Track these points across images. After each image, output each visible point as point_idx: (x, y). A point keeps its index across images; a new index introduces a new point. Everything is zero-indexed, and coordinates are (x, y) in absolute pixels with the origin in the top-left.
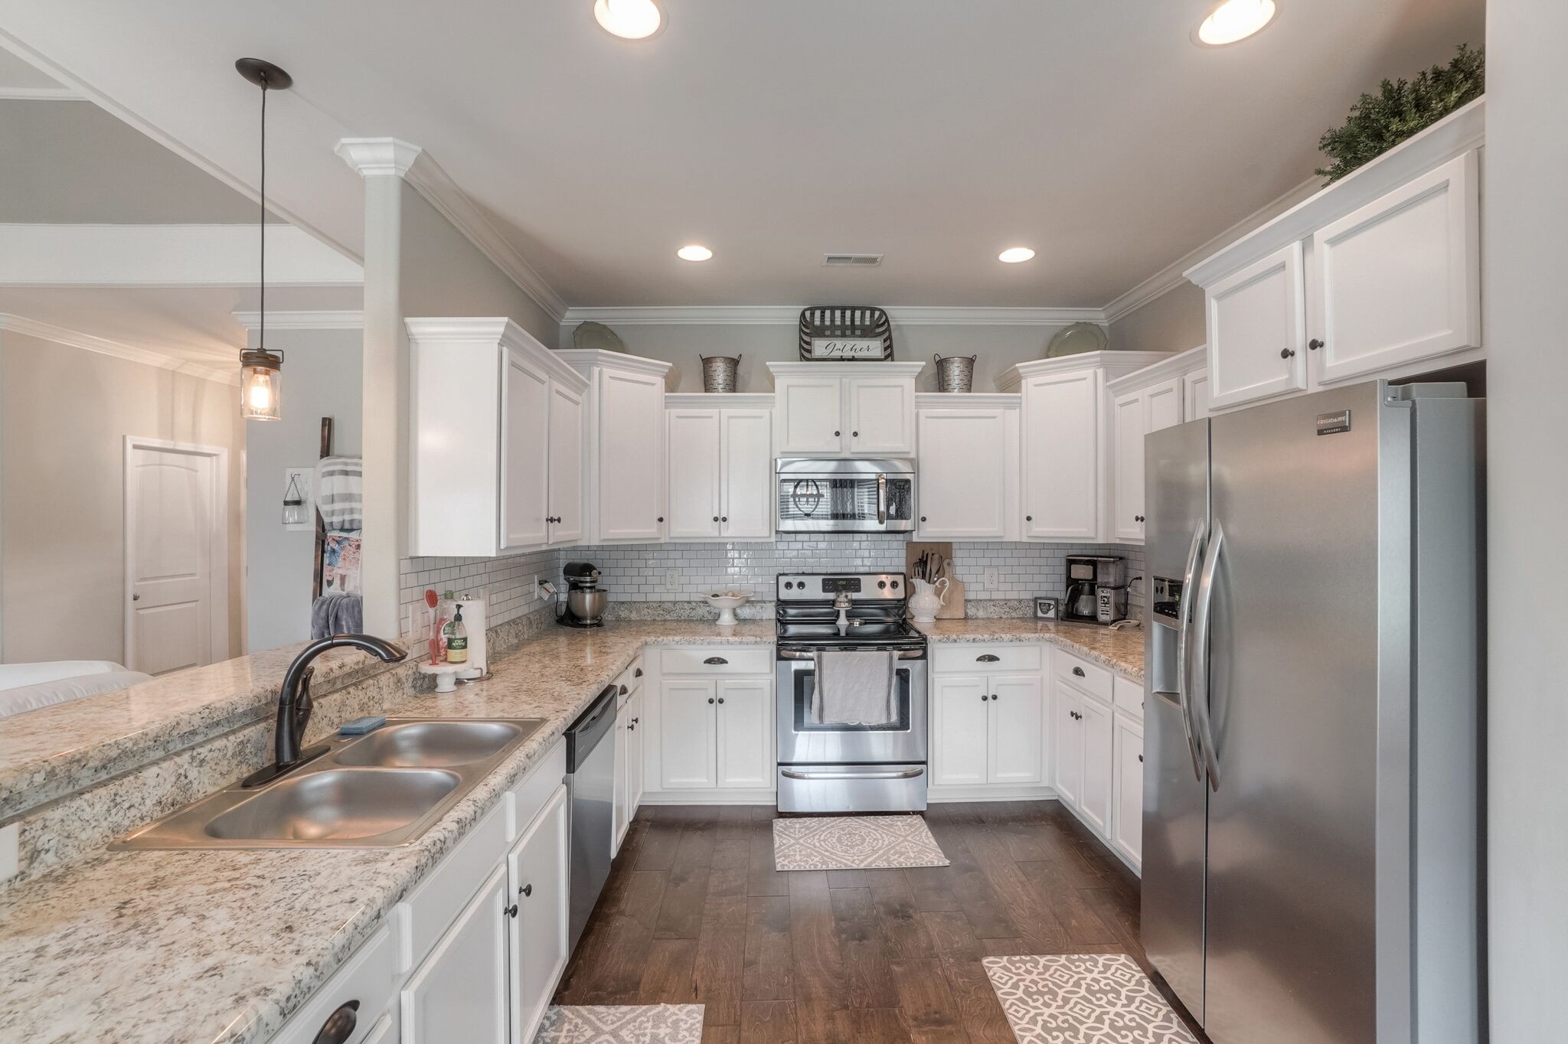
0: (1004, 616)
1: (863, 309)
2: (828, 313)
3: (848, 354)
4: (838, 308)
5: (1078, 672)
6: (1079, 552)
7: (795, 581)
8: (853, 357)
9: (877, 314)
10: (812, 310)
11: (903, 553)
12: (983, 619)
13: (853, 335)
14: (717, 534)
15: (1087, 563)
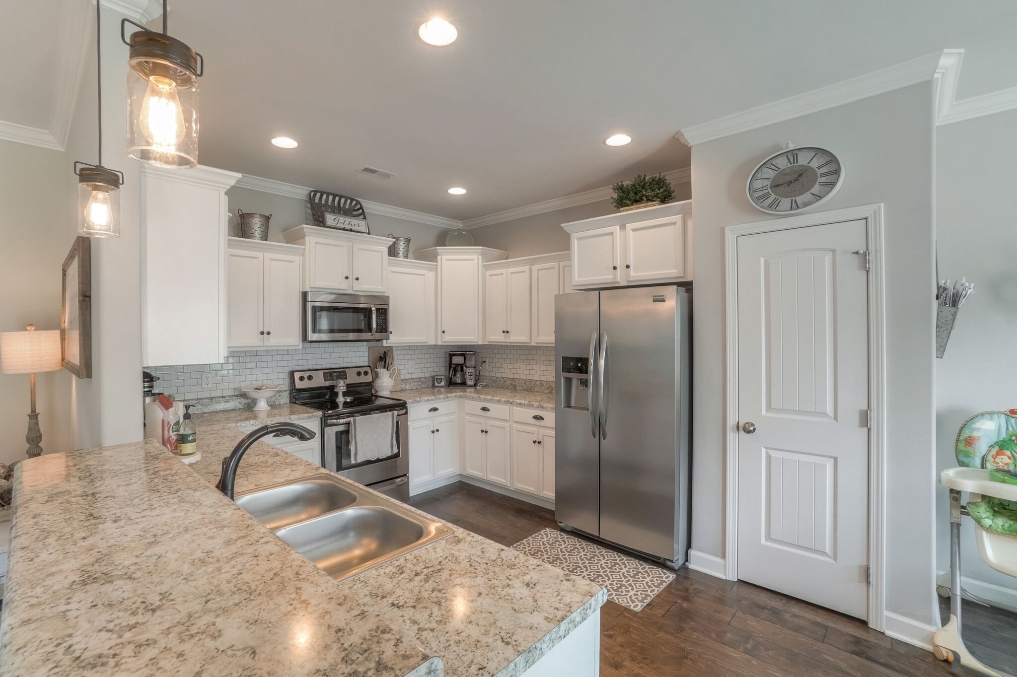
0: (419, 387)
1: (346, 198)
2: (324, 196)
3: (349, 227)
4: (331, 194)
5: (484, 409)
6: (456, 350)
7: (306, 375)
8: (351, 229)
9: (354, 202)
10: (316, 192)
11: (366, 354)
12: (409, 390)
13: (339, 213)
14: (262, 344)
15: (461, 355)
